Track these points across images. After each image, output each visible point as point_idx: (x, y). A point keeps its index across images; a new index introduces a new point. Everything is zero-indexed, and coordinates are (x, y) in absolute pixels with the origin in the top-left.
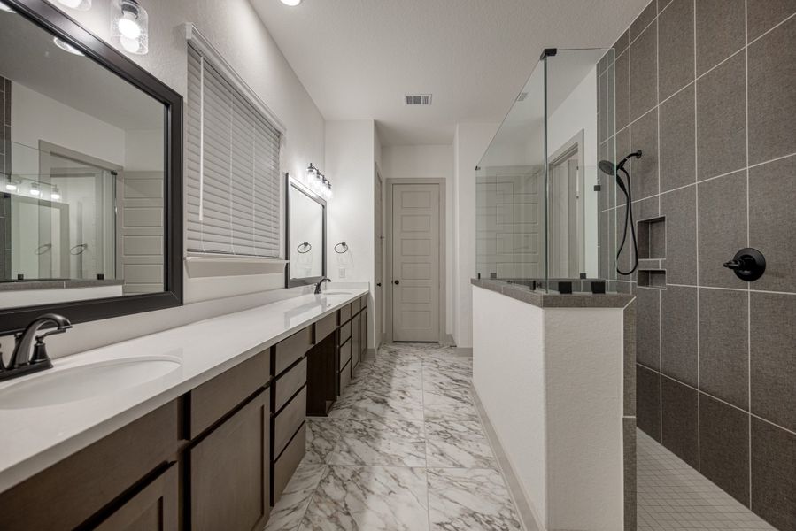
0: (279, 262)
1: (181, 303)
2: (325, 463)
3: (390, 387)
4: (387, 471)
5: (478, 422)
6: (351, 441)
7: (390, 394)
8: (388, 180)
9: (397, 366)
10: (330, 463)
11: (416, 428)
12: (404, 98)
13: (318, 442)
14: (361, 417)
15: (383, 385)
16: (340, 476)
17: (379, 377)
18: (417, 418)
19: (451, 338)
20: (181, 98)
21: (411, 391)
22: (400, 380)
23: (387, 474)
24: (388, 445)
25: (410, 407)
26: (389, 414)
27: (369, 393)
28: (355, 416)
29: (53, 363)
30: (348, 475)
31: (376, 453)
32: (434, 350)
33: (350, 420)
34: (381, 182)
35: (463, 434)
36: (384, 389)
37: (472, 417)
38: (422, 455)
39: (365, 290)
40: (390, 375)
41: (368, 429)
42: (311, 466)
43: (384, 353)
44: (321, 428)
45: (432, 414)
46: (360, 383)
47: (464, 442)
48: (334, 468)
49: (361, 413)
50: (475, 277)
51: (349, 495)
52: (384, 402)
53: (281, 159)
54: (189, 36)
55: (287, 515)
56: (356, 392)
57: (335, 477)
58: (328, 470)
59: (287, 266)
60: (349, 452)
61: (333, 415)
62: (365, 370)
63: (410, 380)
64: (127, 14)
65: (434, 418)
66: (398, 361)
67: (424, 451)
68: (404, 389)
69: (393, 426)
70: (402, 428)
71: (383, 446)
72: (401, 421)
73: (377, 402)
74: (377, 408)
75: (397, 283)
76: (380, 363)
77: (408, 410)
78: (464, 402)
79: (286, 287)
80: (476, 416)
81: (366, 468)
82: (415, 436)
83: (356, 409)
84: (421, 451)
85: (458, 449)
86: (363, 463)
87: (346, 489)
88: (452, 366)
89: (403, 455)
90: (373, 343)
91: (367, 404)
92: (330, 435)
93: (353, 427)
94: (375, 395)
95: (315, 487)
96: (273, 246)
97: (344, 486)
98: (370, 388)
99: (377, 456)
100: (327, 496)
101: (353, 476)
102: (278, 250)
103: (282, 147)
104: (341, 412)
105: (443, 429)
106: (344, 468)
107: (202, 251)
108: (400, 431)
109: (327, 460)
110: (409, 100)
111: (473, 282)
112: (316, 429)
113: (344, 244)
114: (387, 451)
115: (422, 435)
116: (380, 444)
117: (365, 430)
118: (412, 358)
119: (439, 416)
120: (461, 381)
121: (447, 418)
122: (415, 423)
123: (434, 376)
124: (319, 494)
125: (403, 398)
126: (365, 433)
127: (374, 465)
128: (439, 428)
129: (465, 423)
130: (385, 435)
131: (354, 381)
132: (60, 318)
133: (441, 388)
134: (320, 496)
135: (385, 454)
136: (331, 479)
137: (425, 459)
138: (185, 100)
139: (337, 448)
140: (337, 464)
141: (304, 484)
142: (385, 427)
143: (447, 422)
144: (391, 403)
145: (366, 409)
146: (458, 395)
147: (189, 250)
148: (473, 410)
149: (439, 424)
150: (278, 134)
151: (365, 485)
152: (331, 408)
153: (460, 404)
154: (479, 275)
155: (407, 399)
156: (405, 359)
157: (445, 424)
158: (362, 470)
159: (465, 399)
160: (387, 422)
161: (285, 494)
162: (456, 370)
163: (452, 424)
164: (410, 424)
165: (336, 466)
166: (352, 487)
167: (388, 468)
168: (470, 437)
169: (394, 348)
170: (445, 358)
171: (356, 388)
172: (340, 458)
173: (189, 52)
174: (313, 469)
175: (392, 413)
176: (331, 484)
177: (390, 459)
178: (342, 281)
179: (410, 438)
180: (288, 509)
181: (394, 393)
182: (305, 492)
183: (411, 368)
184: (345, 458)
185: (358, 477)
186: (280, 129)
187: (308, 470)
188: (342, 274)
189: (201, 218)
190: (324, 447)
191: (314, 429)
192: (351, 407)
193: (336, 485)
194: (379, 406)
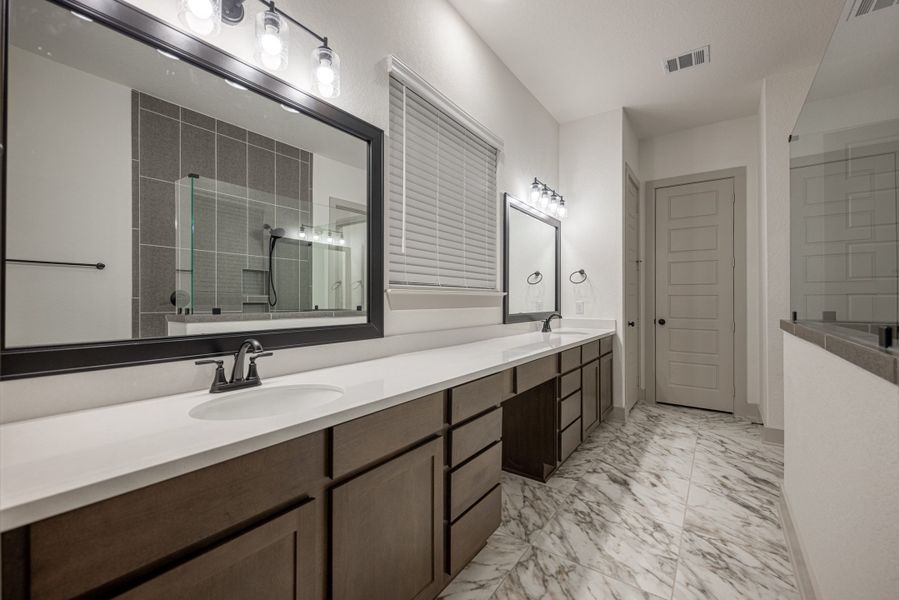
0: (492, 294)
1: (381, 335)
2: (528, 542)
3: (638, 465)
4: (607, 583)
5: (787, 560)
6: (568, 523)
7: (637, 475)
8: (648, 184)
9: (656, 438)
10: (534, 544)
11: (668, 535)
12: (663, 65)
13: (528, 512)
14: (588, 496)
15: (628, 460)
16: (542, 566)
17: (625, 448)
18: (673, 521)
19: (755, 409)
20: (382, 132)
21: (670, 477)
22: (657, 459)
23: (606, 587)
24: (618, 546)
25: (662, 501)
26: (628, 502)
27: (606, 467)
28: (580, 492)
29: (262, 381)
30: (553, 570)
31: (598, 552)
32: (722, 424)
33: (573, 495)
34: (637, 189)
35: (752, 571)
36: (629, 466)
37: (775, 548)
38: (669, 580)
39: (610, 330)
40: (642, 448)
41: (593, 515)
42: (511, 539)
43: (640, 416)
44: (534, 495)
45: (698, 522)
46: (596, 450)
47: (750, 584)
48: (538, 552)
49: (590, 490)
50: (788, 317)
51: (547, 595)
52: (625, 484)
53: (498, 179)
54: (392, 68)
55: (472, 590)
56: (589, 461)
57: (537, 565)
58: (530, 552)
59: (505, 300)
60: (561, 538)
61: (554, 483)
62: (606, 434)
63: (671, 462)
64: (324, 61)
65: (702, 529)
66: (658, 431)
67: (673, 575)
68: (658, 472)
69: (631, 521)
70: (645, 529)
71: (609, 545)
72: (644, 518)
73: (615, 480)
74: (614, 490)
75: (662, 322)
76: (630, 429)
77: (659, 504)
78: (764, 518)
79: (504, 322)
80: (784, 548)
81: (579, 567)
82: (663, 547)
83: (584, 483)
84: (666, 573)
85: (734, 592)
86: (575, 560)
87: (546, 587)
88: (752, 454)
89: (637, 569)
90: (622, 400)
91: (600, 481)
92: (543, 508)
93: (574, 506)
94: (614, 471)
95: (510, 567)
96: (488, 277)
97: (545, 581)
98: (609, 460)
99: (598, 557)
100: (520, 585)
101: (559, 572)
102: (495, 281)
103: (499, 165)
104: (563, 481)
105: (714, 551)
106: (550, 557)
107: (405, 283)
108: (641, 532)
109: (532, 538)
110: (672, 66)
111: (784, 325)
112: (528, 494)
113: (582, 272)
114: (613, 554)
115: (674, 549)
116: (606, 541)
117: (589, 515)
118: (681, 429)
119: (710, 527)
120: (765, 481)
121: (726, 536)
122: (667, 527)
123: (715, 463)
124: (513, 579)
125: (654, 485)
126: (588, 519)
127: (590, 567)
128: (706, 547)
129: (759, 554)
130: (616, 530)
131: (588, 446)
132: (256, 343)
133: (723, 485)
134: (513, 581)
135: (610, 558)
136: (531, 565)
137: (672, 587)
138: (387, 133)
139: (547, 528)
140: (543, 548)
141: (499, 559)
142: (618, 519)
143: (723, 541)
144: (635, 487)
145: (597, 487)
146: (754, 503)
147: (391, 282)
148: (780, 537)
149: (709, 540)
150: (495, 151)
151: (572, 591)
152: (551, 474)
153: (754, 519)
154: (795, 314)
155: (661, 488)
156: (670, 429)
157: (719, 544)
158: (572, 569)
159: (767, 513)
160: (623, 513)
161: (474, 563)
162: (757, 462)
163: (733, 548)
164: (658, 527)
165: (541, 551)
166: (554, 586)
167: (609, 580)
168: (766, 580)
169: (656, 411)
170: (741, 440)
171: (590, 455)
172: (548, 541)
173: (391, 84)
174: (513, 544)
175: (634, 503)
176: (529, 573)
177: (616, 568)
178: (580, 317)
179: (653, 546)
180: (475, 582)
181: (642, 474)
182: (497, 569)
183: (677, 444)
184: (554, 544)
185: (565, 576)
186: (496, 145)
187: (507, 543)
188: (580, 309)
189: (403, 250)
190: (532, 521)
191: (526, 494)
192: (577, 479)
193: (535, 575)
194: (616, 486)
